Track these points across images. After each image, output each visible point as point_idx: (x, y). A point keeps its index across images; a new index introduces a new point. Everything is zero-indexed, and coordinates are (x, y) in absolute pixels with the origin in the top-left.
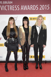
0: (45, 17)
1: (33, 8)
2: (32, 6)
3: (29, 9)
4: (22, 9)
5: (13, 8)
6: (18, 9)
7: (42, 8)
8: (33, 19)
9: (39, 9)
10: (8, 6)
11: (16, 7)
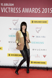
1: (35, 11)
2: (34, 9)
3: (30, 12)
4: (23, 12)
5: (14, 10)
6: (19, 11)
7: (44, 12)
10: (9, 8)
11: (18, 9)
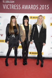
0: (45, 16)
1: (33, 7)
3: (29, 8)
4: (23, 8)
5: (15, 7)
6: (19, 8)
7: (41, 8)
8: (33, 18)
9: (39, 8)
10: (10, 5)
11: (18, 6)
